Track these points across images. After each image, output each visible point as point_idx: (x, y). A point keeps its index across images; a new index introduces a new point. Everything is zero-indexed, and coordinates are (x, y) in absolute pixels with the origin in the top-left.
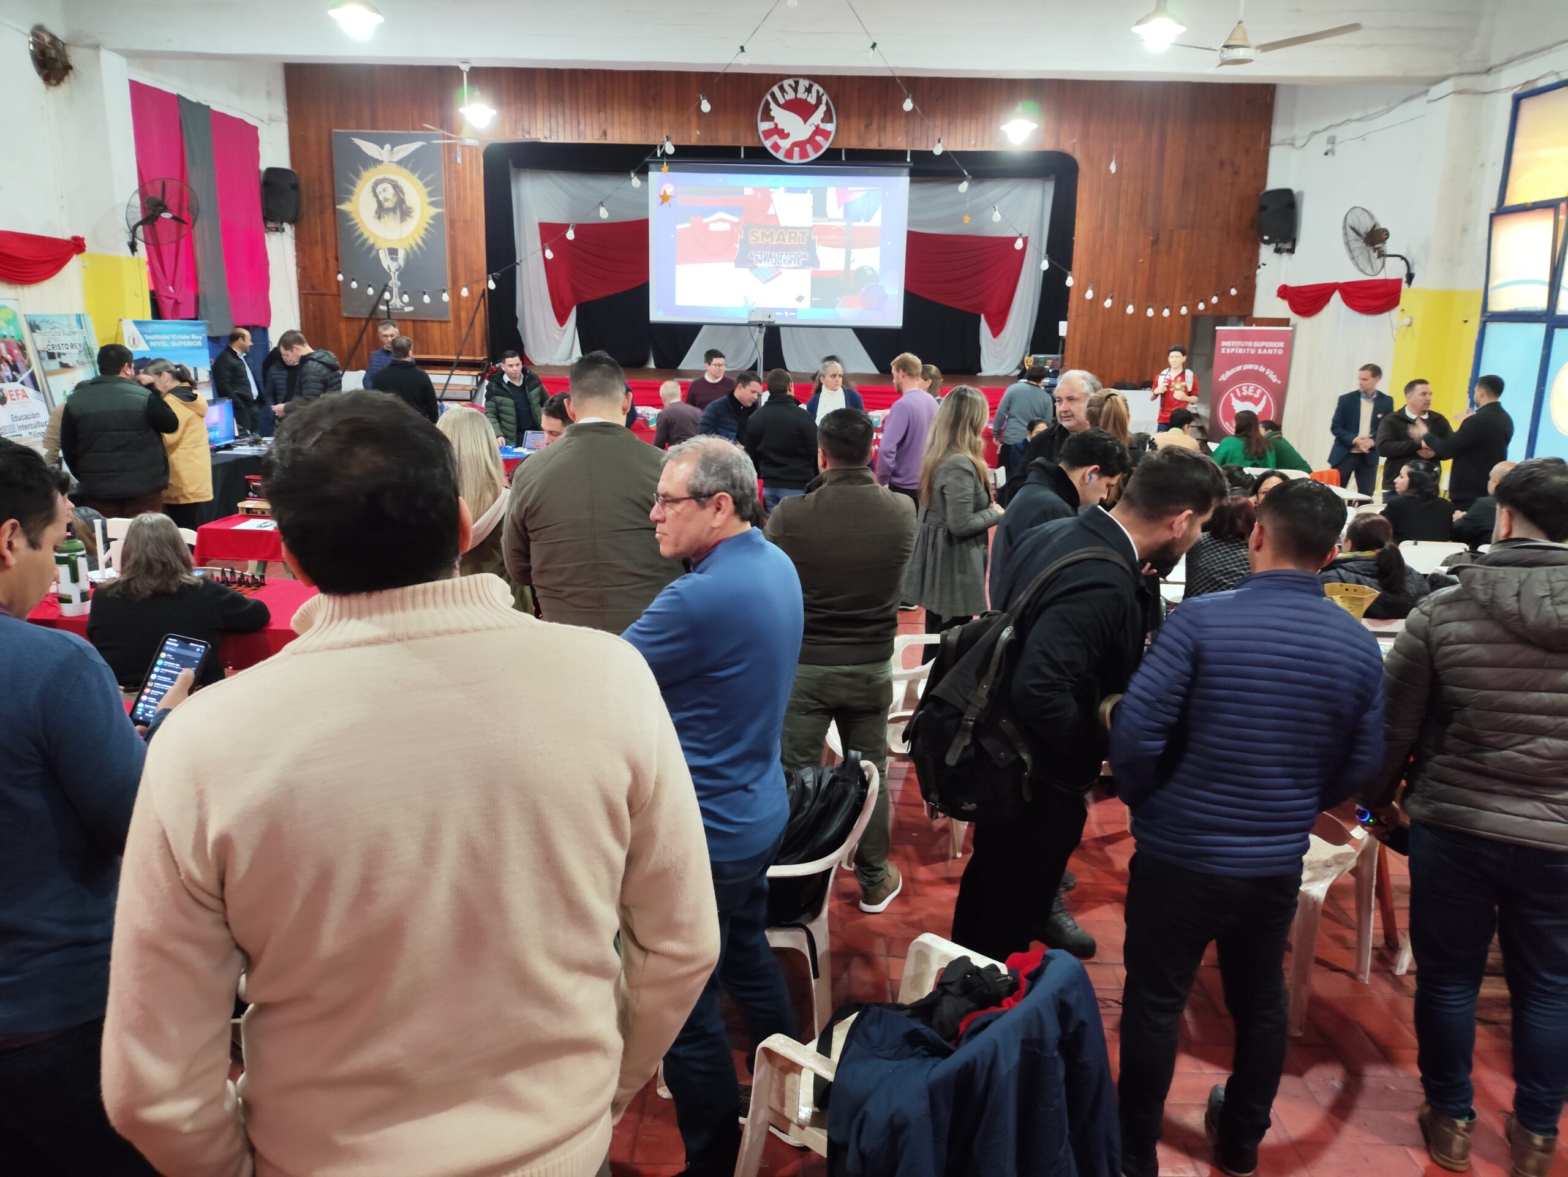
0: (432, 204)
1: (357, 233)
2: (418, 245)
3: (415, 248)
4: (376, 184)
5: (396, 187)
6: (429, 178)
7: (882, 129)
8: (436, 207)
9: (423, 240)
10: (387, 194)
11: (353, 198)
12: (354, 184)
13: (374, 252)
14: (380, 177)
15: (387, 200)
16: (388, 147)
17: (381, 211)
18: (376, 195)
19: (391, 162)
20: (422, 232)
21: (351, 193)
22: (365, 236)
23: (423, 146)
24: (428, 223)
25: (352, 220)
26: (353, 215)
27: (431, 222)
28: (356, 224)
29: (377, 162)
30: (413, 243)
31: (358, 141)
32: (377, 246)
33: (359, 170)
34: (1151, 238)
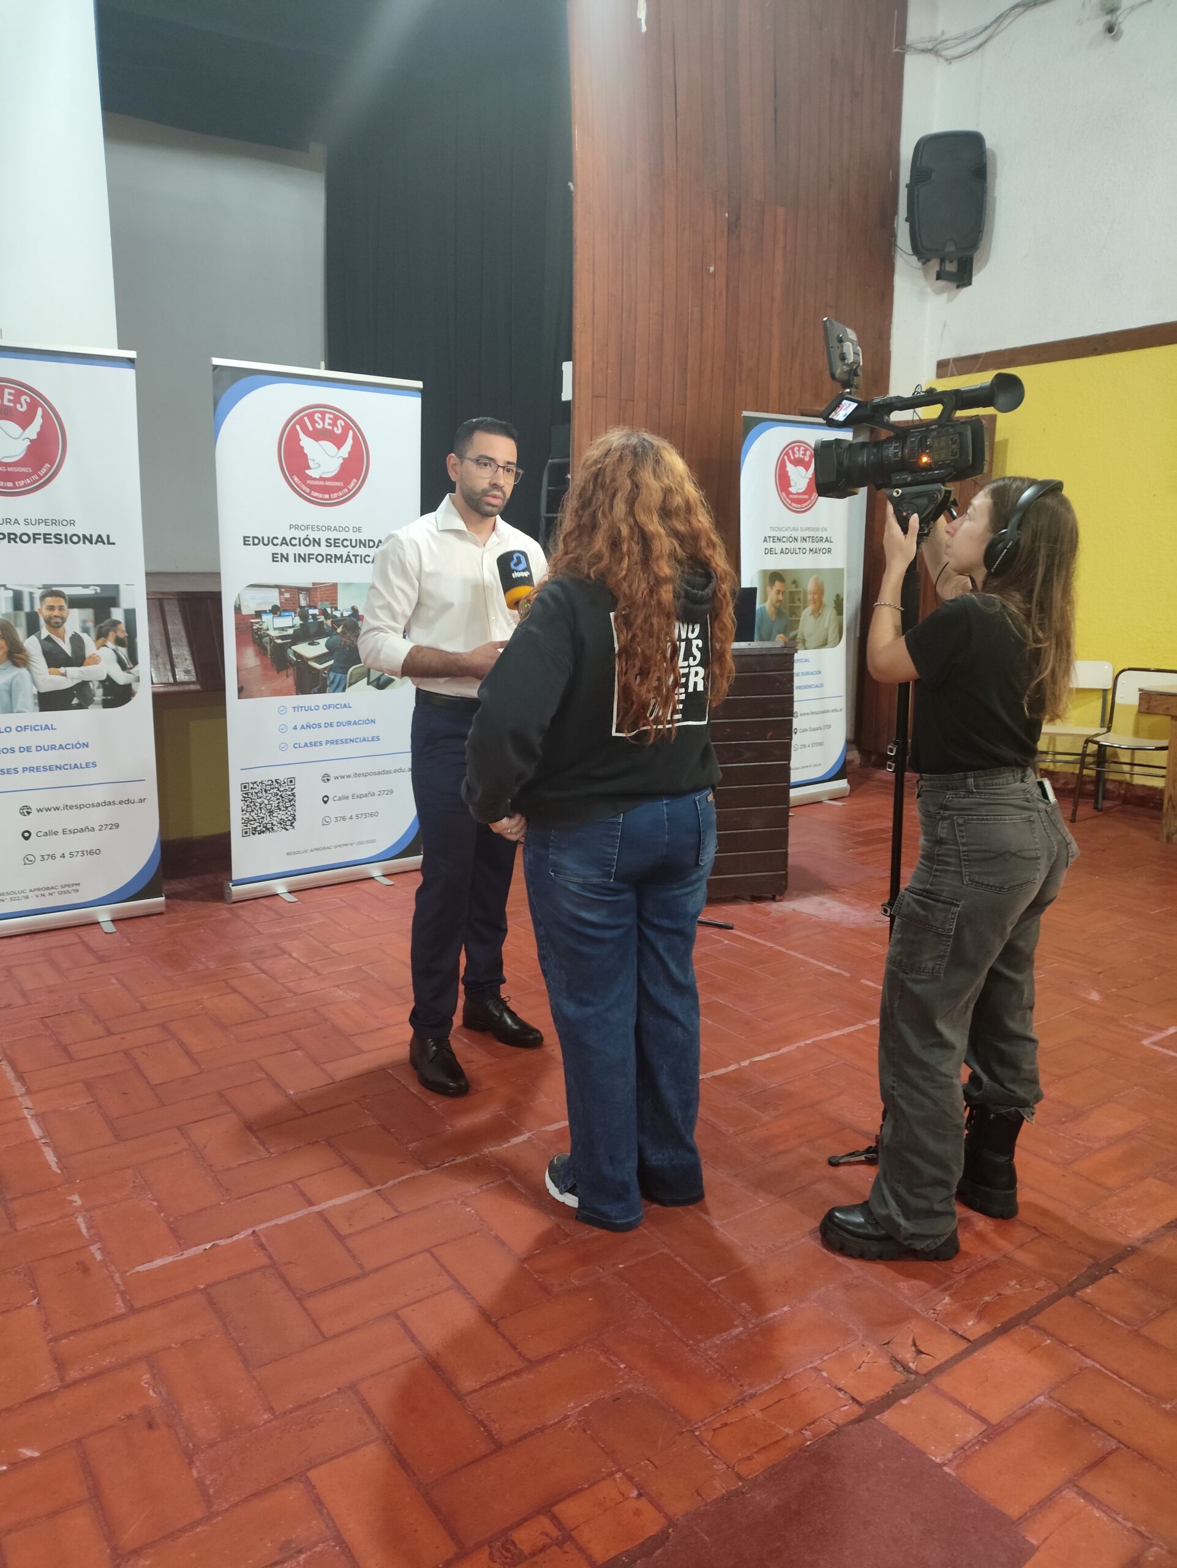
34: (727, 215)
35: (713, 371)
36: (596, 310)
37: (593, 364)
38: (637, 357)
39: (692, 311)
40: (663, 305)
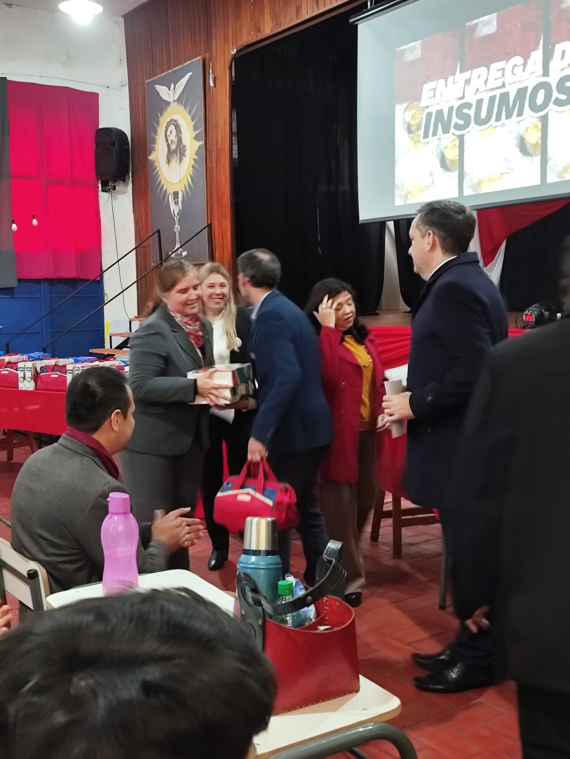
0: (196, 138)
1: (158, 181)
2: (189, 184)
3: (188, 188)
4: (167, 129)
5: (178, 128)
6: (194, 110)
8: (199, 141)
9: (191, 176)
10: (173, 137)
11: (156, 146)
12: (155, 132)
13: (167, 198)
14: (168, 120)
15: (172, 142)
16: (172, 86)
17: (170, 154)
18: (167, 140)
19: (174, 101)
20: (191, 169)
21: (154, 141)
22: (162, 184)
23: (191, 75)
24: (194, 159)
25: (155, 168)
26: (156, 164)
27: (196, 157)
28: (158, 171)
29: (168, 103)
30: (186, 184)
31: (158, 88)
32: (168, 193)
33: (159, 117)
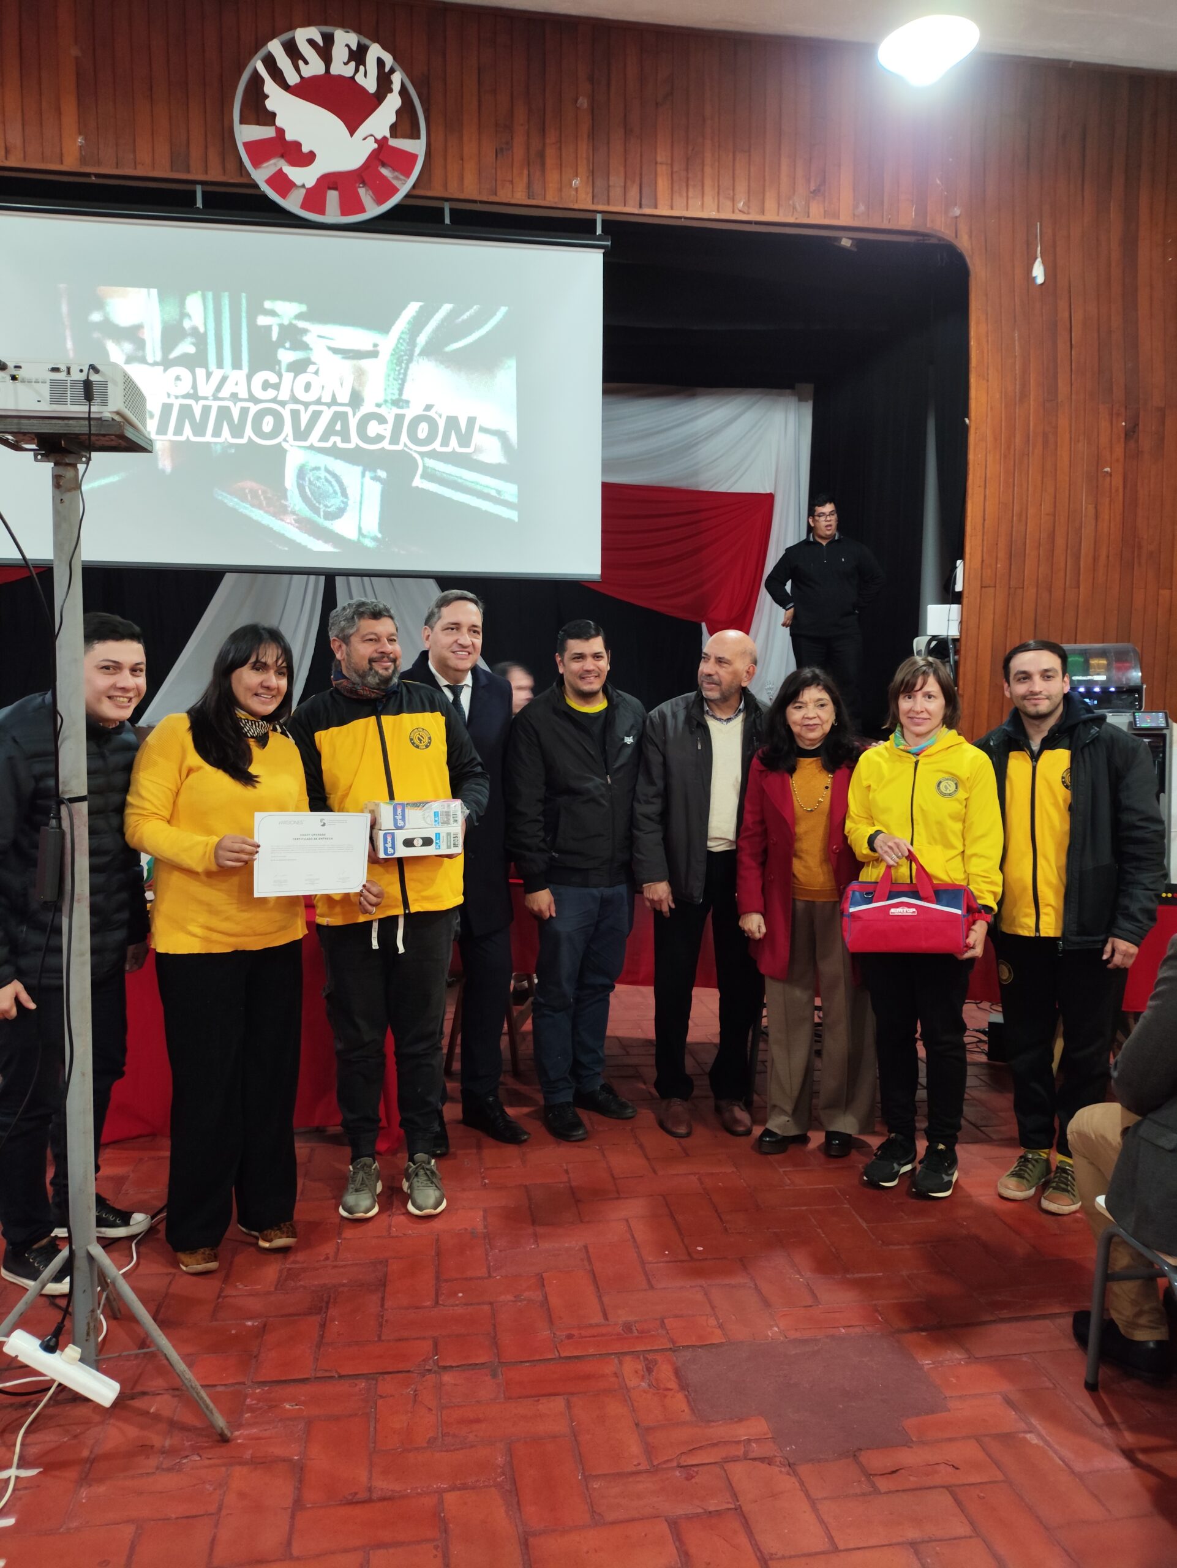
7: (536, 160)
34: (1124, 424)
35: (1108, 557)
36: (986, 518)
37: (983, 561)
38: (1027, 552)
39: (1086, 508)
40: (1055, 507)
